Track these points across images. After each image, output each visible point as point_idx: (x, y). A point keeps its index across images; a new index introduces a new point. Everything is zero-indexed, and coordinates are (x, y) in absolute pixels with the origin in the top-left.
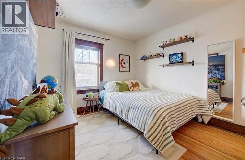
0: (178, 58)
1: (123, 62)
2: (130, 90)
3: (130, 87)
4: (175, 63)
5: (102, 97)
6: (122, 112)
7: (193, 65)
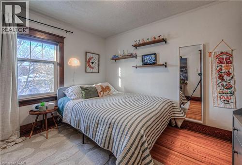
0: (150, 59)
1: (91, 61)
2: (100, 95)
3: (99, 92)
4: (148, 64)
5: (60, 107)
6: (88, 128)
7: (166, 66)
